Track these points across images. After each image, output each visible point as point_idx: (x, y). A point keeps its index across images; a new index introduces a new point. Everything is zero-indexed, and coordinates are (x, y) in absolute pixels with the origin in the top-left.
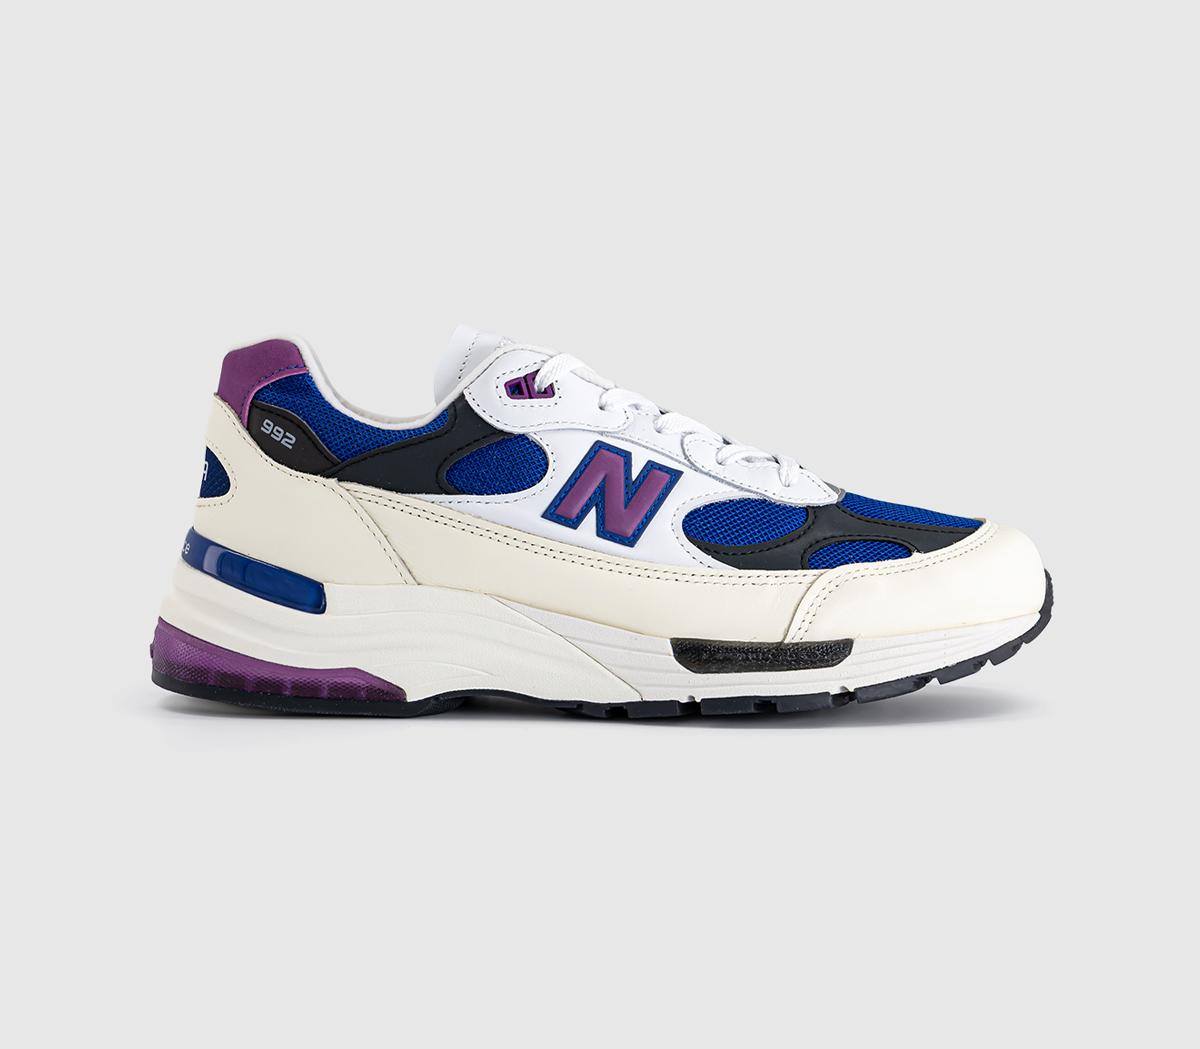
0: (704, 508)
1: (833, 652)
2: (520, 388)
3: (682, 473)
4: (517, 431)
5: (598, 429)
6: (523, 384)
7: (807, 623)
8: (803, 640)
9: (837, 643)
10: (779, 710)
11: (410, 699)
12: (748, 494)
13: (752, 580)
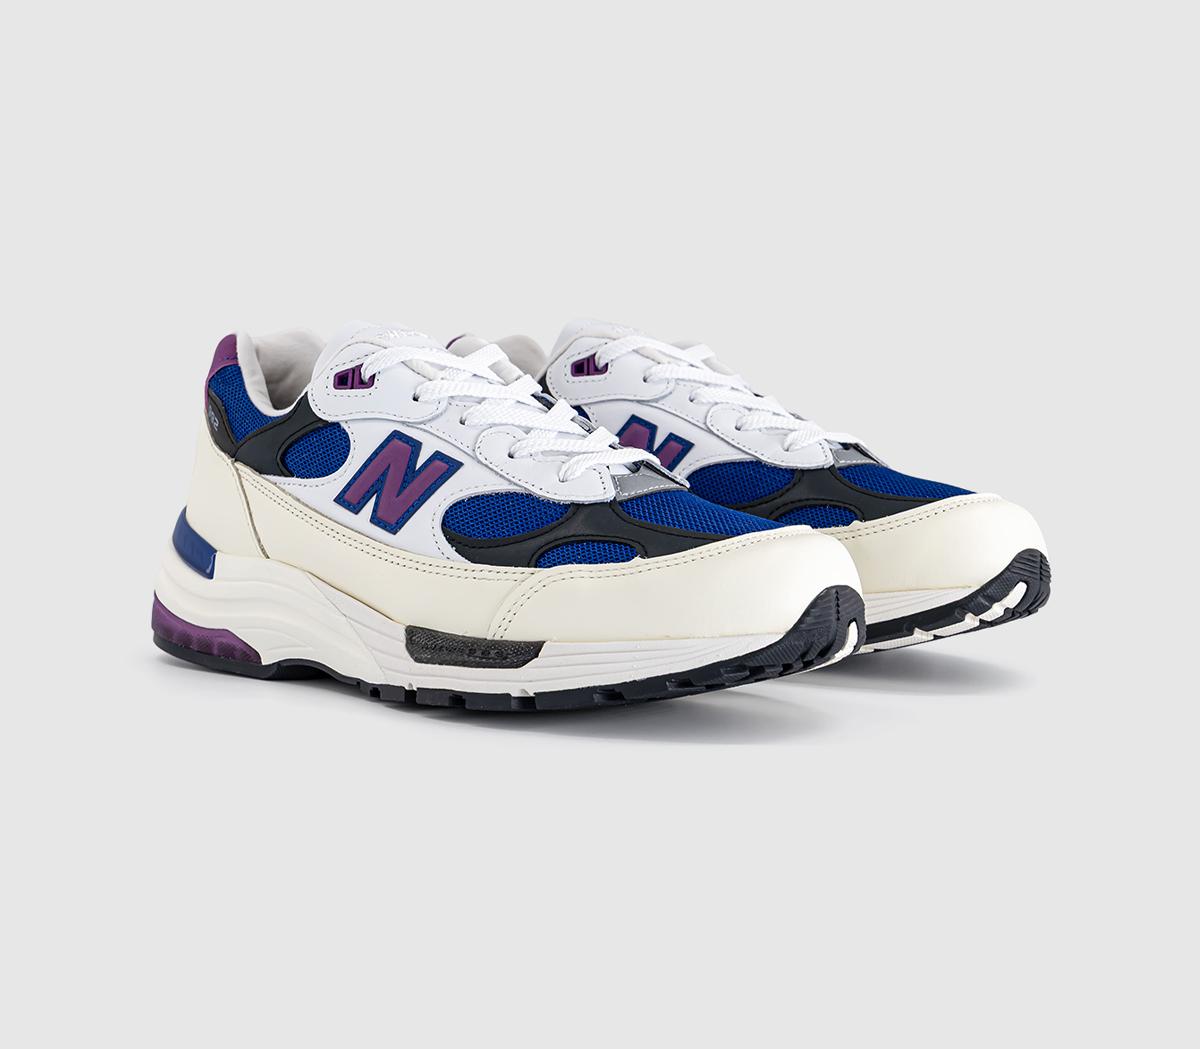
0: (469, 500)
1: (523, 653)
2: (348, 379)
3: (461, 464)
4: (331, 419)
5: (402, 419)
6: (350, 375)
7: (506, 621)
8: (504, 638)
9: (528, 644)
10: (467, 707)
11: (264, 662)
12: (516, 487)
13: (474, 574)
